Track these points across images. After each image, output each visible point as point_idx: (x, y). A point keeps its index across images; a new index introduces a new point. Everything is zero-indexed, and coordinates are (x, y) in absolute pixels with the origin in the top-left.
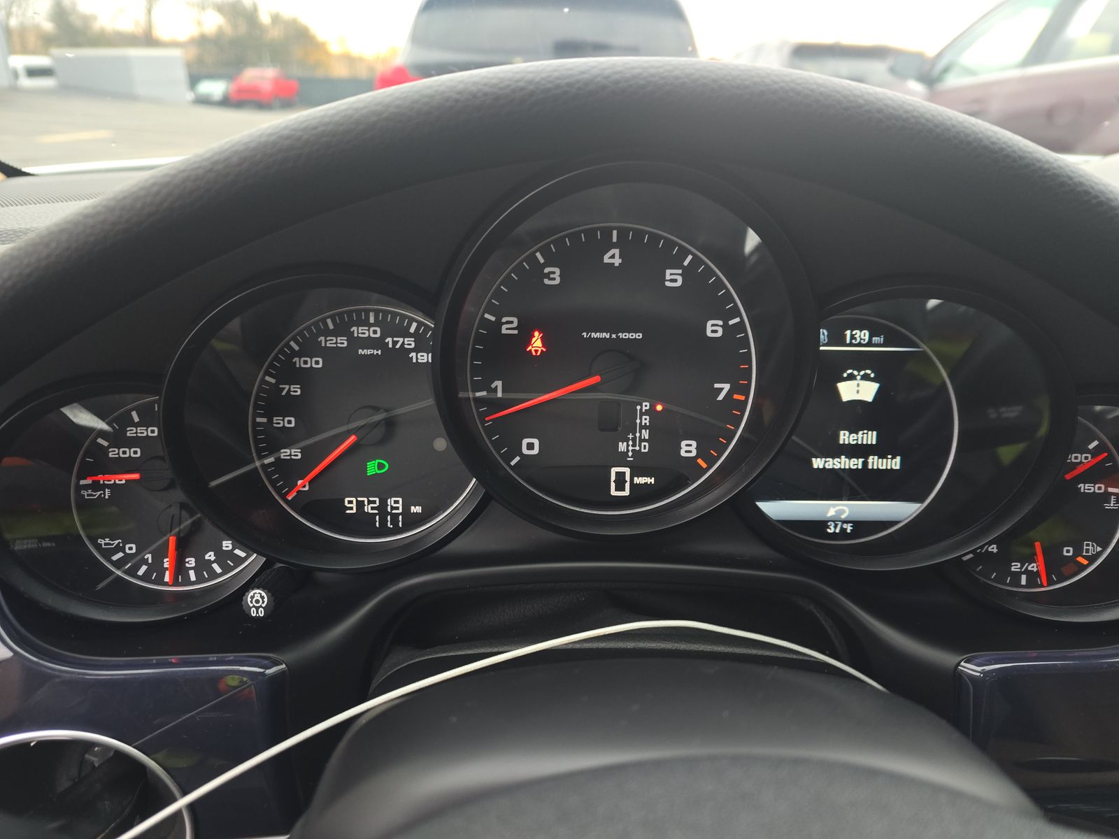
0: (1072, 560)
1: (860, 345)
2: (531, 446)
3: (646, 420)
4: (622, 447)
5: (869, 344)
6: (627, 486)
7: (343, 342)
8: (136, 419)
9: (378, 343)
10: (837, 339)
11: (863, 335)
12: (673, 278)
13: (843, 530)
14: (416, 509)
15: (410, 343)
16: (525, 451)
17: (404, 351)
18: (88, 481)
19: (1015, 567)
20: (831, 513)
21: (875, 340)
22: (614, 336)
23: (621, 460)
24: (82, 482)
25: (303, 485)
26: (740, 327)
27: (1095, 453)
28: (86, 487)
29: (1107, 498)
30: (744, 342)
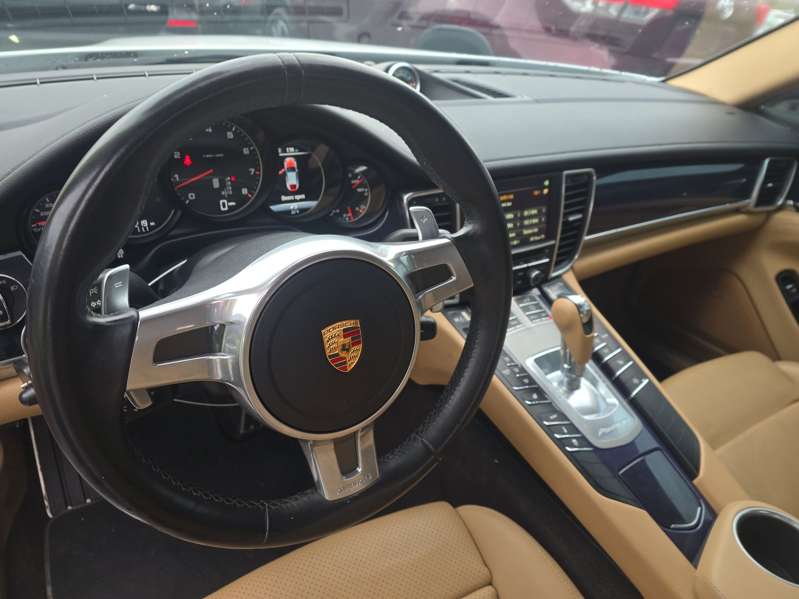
0: (358, 211)
1: (292, 152)
2: (192, 196)
3: (229, 183)
4: (223, 193)
5: (295, 152)
6: (227, 206)
8: (48, 201)
10: (284, 151)
11: (292, 149)
12: (230, 135)
13: (296, 213)
14: (152, 224)
16: (190, 198)
18: (35, 225)
19: (345, 215)
20: (292, 207)
21: (296, 150)
22: (214, 156)
23: (223, 197)
24: (33, 226)
26: (254, 150)
27: (360, 179)
28: (35, 227)
29: (364, 192)
30: (256, 155)
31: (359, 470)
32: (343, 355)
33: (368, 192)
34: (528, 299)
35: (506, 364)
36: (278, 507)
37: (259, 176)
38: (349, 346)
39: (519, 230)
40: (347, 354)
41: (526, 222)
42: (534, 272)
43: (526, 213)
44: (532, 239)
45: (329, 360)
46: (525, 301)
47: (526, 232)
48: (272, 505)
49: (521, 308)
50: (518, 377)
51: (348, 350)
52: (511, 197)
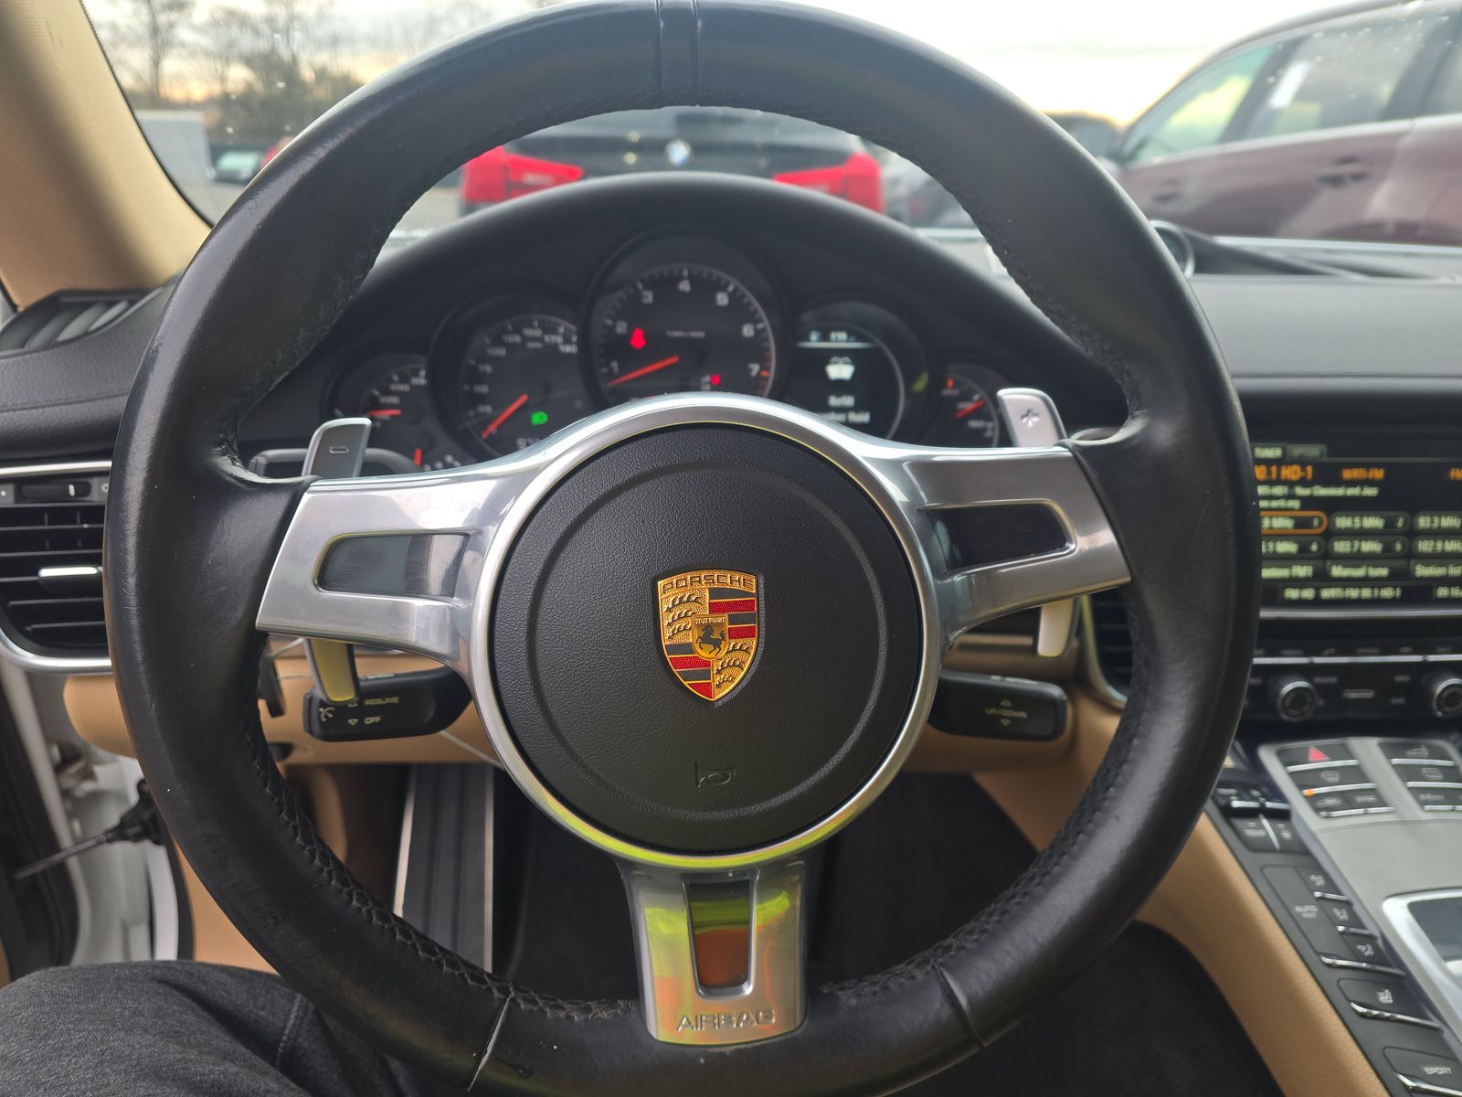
1: (843, 342)
5: (848, 341)
7: (517, 339)
8: (397, 379)
9: (540, 340)
10: (825, 338)
11: (843, 336)
12: (722, 299)
15: (559, 339)
17: (555, 346)
21: (851, 338)
22: (686, 334)
25: (492, 429)
26: (764, 330)
29: (984, 429)
30: (766, 339)
31: (748, 989)
32: (704, 653)
33: (993, 429)
34: (1424, 751)
35: (1312, 891)
36: (535, 1009)
37: (766, 379)
38: (722, 634)
39: (1400, 563)
40: (713, 654)
41: (1425, 546)
42: (1444, 679)
43: (1423, 522)
44: (1442, 592)
45: (668, 657)
46: (1409, 753)
47: (1422, 571)
48: (525, 999)
49: (1395, 767)
50: (1342, 933)
51: (717, 644)
52: (1378, 474)
